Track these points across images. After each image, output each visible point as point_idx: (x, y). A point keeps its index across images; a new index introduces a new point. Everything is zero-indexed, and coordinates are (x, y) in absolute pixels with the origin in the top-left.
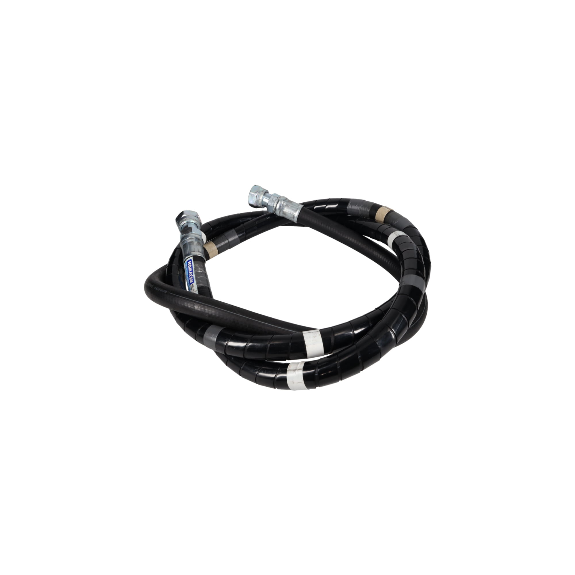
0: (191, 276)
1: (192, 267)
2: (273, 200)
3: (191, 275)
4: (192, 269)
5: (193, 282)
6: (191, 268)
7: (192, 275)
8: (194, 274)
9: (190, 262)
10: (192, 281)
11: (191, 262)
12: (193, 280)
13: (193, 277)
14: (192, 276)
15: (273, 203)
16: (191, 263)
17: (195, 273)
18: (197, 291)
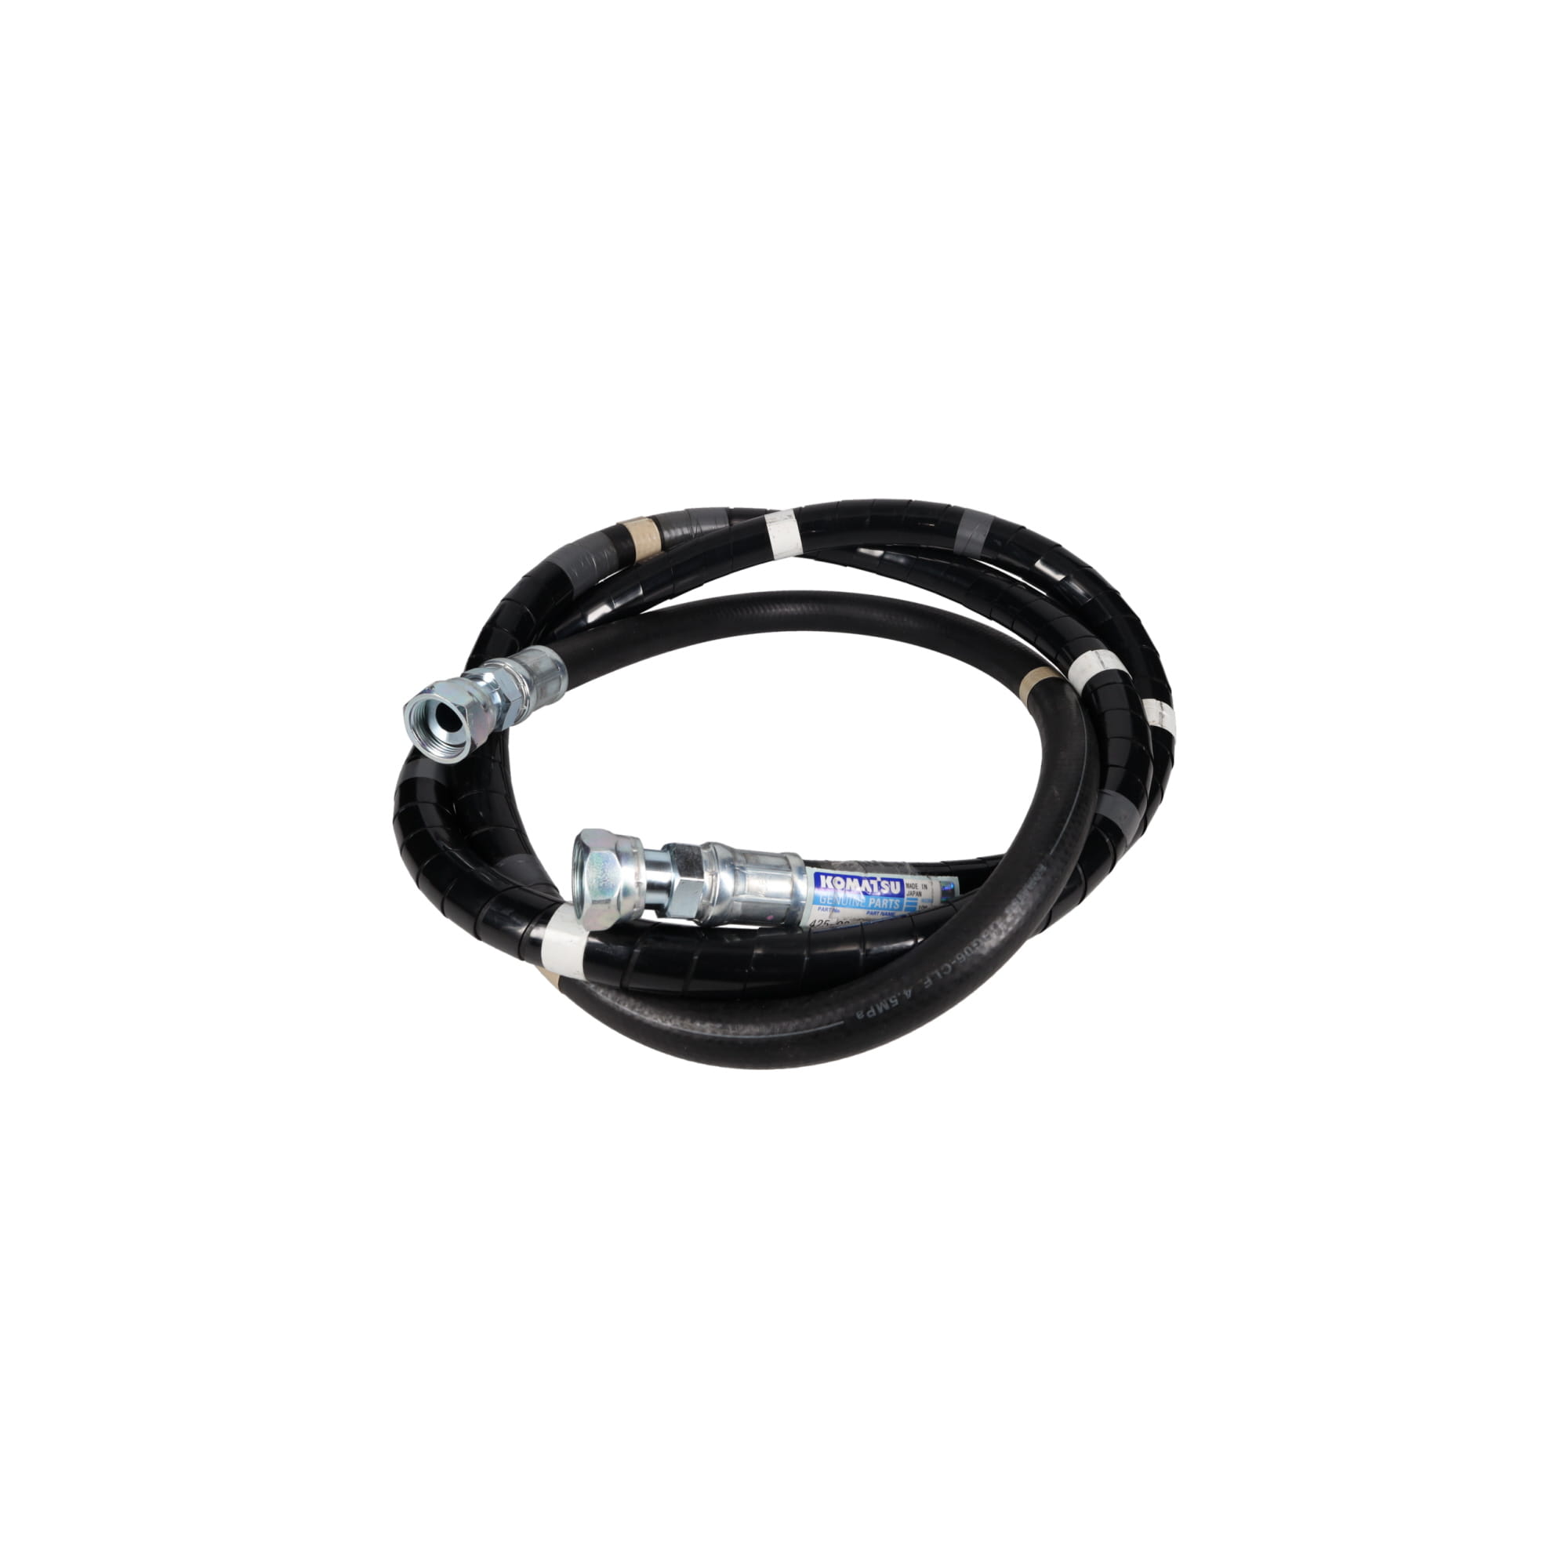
0: (879, 883)
1: (844, 877)
3: (874, 883)
4: (852, 877)
5: (901, 881)
6: (849, 880)
7: (875, 879)
8: (869, 875)
9: (822, 877)
10: (898, 884)
11: (826, 875)
12: (895, 880)
13: (883, 879)
14: (879, 879)
16: (829, 878)
17: (873, 872)
18: (930, 879)
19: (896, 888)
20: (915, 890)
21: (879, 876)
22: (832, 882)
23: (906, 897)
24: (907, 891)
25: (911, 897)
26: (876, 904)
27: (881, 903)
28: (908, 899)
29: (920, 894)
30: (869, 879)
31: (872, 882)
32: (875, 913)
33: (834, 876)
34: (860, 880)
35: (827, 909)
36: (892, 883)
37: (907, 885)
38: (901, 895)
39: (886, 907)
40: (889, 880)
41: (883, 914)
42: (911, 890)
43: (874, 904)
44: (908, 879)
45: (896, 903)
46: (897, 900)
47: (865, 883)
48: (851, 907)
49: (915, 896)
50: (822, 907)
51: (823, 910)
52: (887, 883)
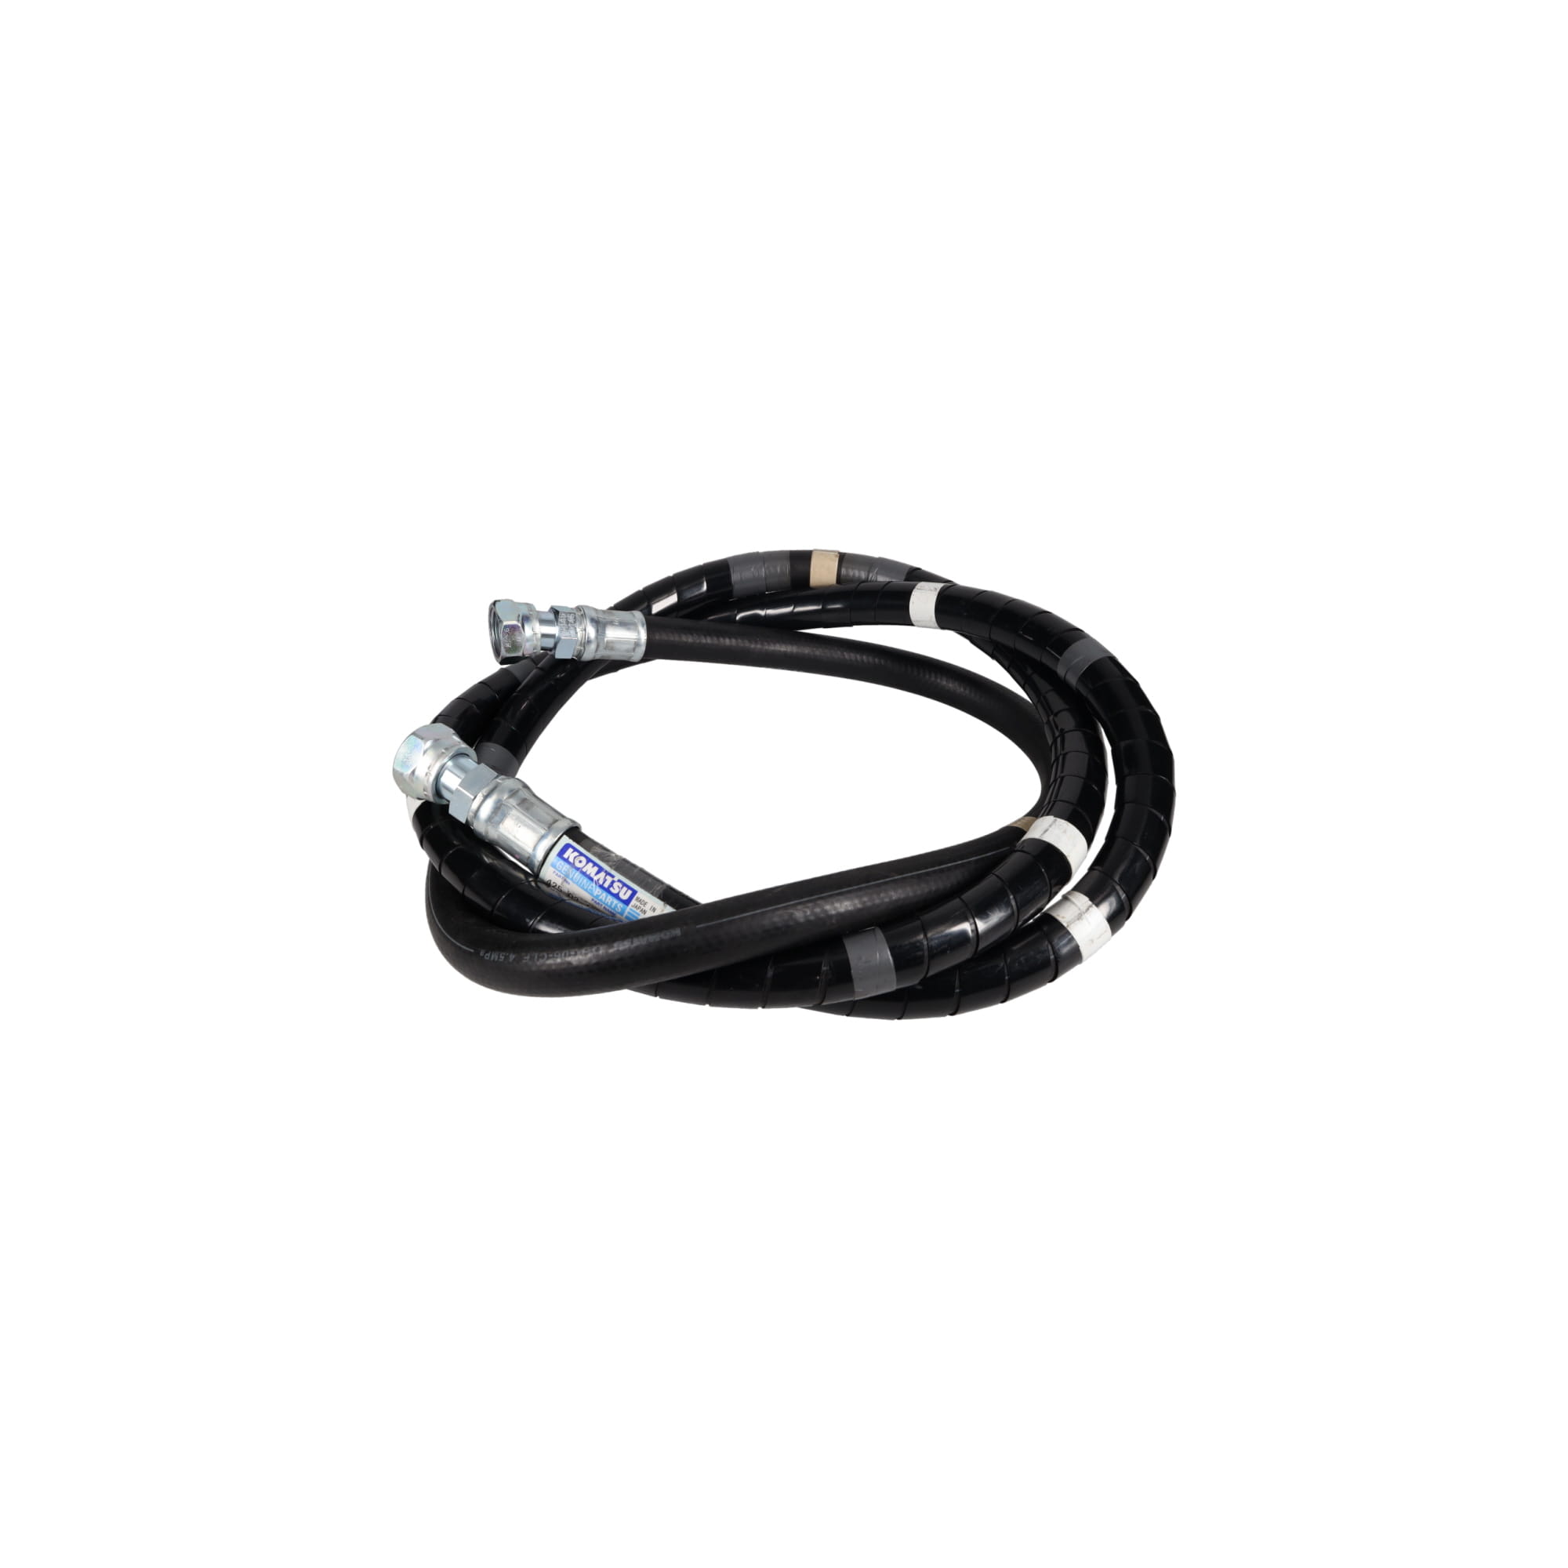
0: (613, 882)
1: (589, 860)
2: (568, 622)
3: (609, 879)
4: (595, 864)
5: (634, 892)
6: (591, 864)
7: (613, 876)
8: (613, 872)
9: (571, 850)
10: (630, 892)
11: (575, 850)
12: (629, 888)
13: (619, 881)
14: (616, 879)
15: (572, 632)
16: (576, 854)
17: (616, 869)
19: (625, 894)
20: (642, 906)
21: (618, 876)
22: (575, 858)
23: (630, 906)
24: (633, 902)
25: (635, 909)
26: (600, 898)
27: (606, 899)
28: (631, 909)
29: (645, 912)
30: (608, 873)
31: (608, 877)
32: (598, 903)
33: (581, 854)
34: (600, 870)
35: (560, 876)
36: (625, 889)
37: (638, 898)
38: (627, 902)
39: (609, 904)
40: (624, 885)
41: (604, 908)
42: (638, 904)
43: (599, 896)
44: (642, 894)
45: (618, 906)
46: (620, 905)
47: (602, 875)
48: (579, 886)
49: (638, 911)
50: (557, 872)
51: (557, 875)
52: (621, 886)
